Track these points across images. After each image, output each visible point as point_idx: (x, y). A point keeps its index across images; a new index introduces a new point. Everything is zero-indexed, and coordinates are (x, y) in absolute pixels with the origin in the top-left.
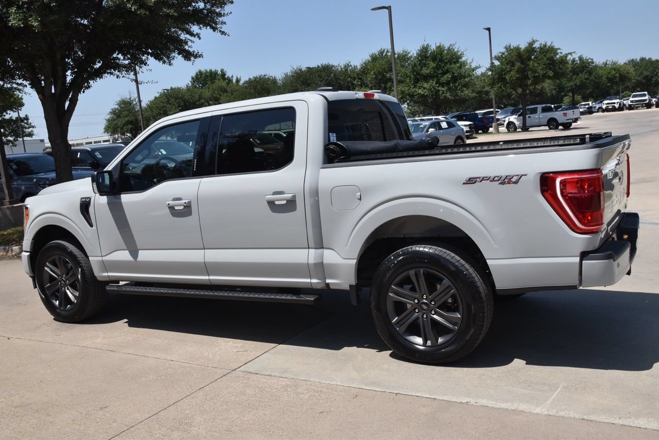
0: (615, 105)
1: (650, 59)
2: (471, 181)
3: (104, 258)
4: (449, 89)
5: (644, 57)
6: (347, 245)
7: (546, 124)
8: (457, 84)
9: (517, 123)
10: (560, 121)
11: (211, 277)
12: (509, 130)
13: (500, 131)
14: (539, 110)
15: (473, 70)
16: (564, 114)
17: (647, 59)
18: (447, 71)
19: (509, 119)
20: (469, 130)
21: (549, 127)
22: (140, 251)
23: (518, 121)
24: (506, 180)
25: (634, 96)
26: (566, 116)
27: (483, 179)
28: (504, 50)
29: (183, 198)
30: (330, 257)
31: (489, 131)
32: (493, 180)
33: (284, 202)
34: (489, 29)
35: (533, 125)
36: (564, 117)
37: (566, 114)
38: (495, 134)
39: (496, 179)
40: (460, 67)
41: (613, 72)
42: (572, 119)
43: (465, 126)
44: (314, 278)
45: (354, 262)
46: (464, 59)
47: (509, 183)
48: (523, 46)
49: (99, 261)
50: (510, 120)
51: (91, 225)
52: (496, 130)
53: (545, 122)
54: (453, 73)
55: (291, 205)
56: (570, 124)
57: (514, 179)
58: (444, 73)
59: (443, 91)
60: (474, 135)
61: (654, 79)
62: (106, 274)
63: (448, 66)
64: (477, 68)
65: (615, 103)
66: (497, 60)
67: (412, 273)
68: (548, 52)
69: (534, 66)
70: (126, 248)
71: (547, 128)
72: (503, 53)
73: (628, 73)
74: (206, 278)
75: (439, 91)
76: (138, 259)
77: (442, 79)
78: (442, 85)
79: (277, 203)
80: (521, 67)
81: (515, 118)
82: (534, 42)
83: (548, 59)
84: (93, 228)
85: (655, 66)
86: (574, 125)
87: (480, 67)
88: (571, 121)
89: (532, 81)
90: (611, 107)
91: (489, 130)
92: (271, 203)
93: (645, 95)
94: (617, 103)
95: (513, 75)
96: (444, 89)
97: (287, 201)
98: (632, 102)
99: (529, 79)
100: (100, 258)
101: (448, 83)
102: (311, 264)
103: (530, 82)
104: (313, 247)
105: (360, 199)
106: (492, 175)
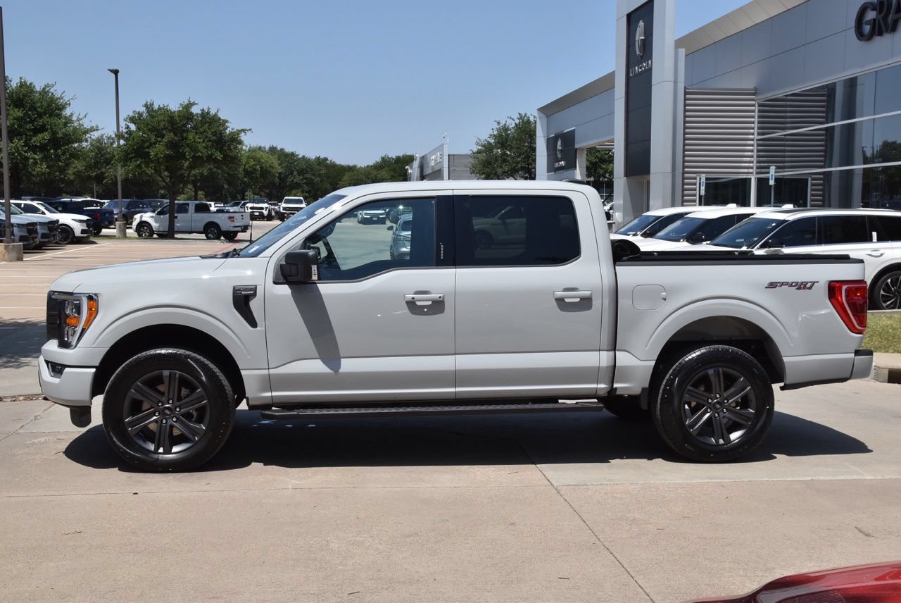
0: (264, 211)
1: (282, 150)
2: (772, 285)
3: (272, 371)
4: (45, 158)
5: (275, 146)
6: (646, 347)
7: (202, 230)
8: (59, 151)
9: (154, 225)
10: (224, 228)
11: (459, 389)
12: (140, 235)
13: (128, 235)
14: (192, 208)
15: (86, 132)
16: (230, 218)
17: (279, 149)
18: (42, 129)
19: (141, 217)
20: (86, 228)
21: (207, 236)
22: (342, 360)
23: (156, 222)
24: (802, 286)
25: (288, 202)
26: (233, 221)
27: (783, 284)
28: (143, 109)
29: (432, 292)
30: (623, 359)
31: (101, 234)
32: (791, 286)
33: (578, 300)
34: (116, 72)
35: (180, 230)
36: (229, 221)
37: (233, 217)
38: (119, 238)
39: (794, 284)
40: (65, 124)
41: (252, 163)
42: (241, 227)
43: (81, 221)
44: (601, 383)
45: (653, 363)
46: (67, 112)
47: (804, 288)
48: (175, 107)
49: (263, 376)
50: (144, 219)
51: (253, 324)
52: (122, 232)
53: (201, 226)
54: (54, 133)
55: (585, 303)
56: (235, 233)
57: (808, 285)
58: (37, 131)
59: (34, 159)
60: (92, 239)
61: (290, 179)
62: (269, 394)
63: (46, 119)
64: (92, 130)
65: (262, 208)
66: (133, 123)
67: (711, 372)
68: (210, 122)
69: (194, 141)
70: (318, 356)
71: (203, 236)
72: (140, 114)
73: (273, 168)
74: (453, 390)
75: (27, 159)
76: (341, 370)
77: (34, 139)
78: (34, 149)
79: (567, 300)
80: (173, 139)
81: (152, 217)
82: (190, 105)
83: (214, 134)
84: (258, 328)
85: (291, 161)
86: (240, 236)
87: (97, 130)
88: (239, 229)
89: (189, 164)
90: (258, 214)
91: (101, 231)
92: (560, 301)
93: (300, 202)
94: (266, 208)
95: (159, 150)
96: (36, 157)
97: (581, 299)
98: (284, 209)
99: (186, 159)
100: (266, 372)
101: (42, 148)
102: (603, 367)
103: (186, 164)
104: (606, 349)
105: (665, 299)
106: (790, 281)
